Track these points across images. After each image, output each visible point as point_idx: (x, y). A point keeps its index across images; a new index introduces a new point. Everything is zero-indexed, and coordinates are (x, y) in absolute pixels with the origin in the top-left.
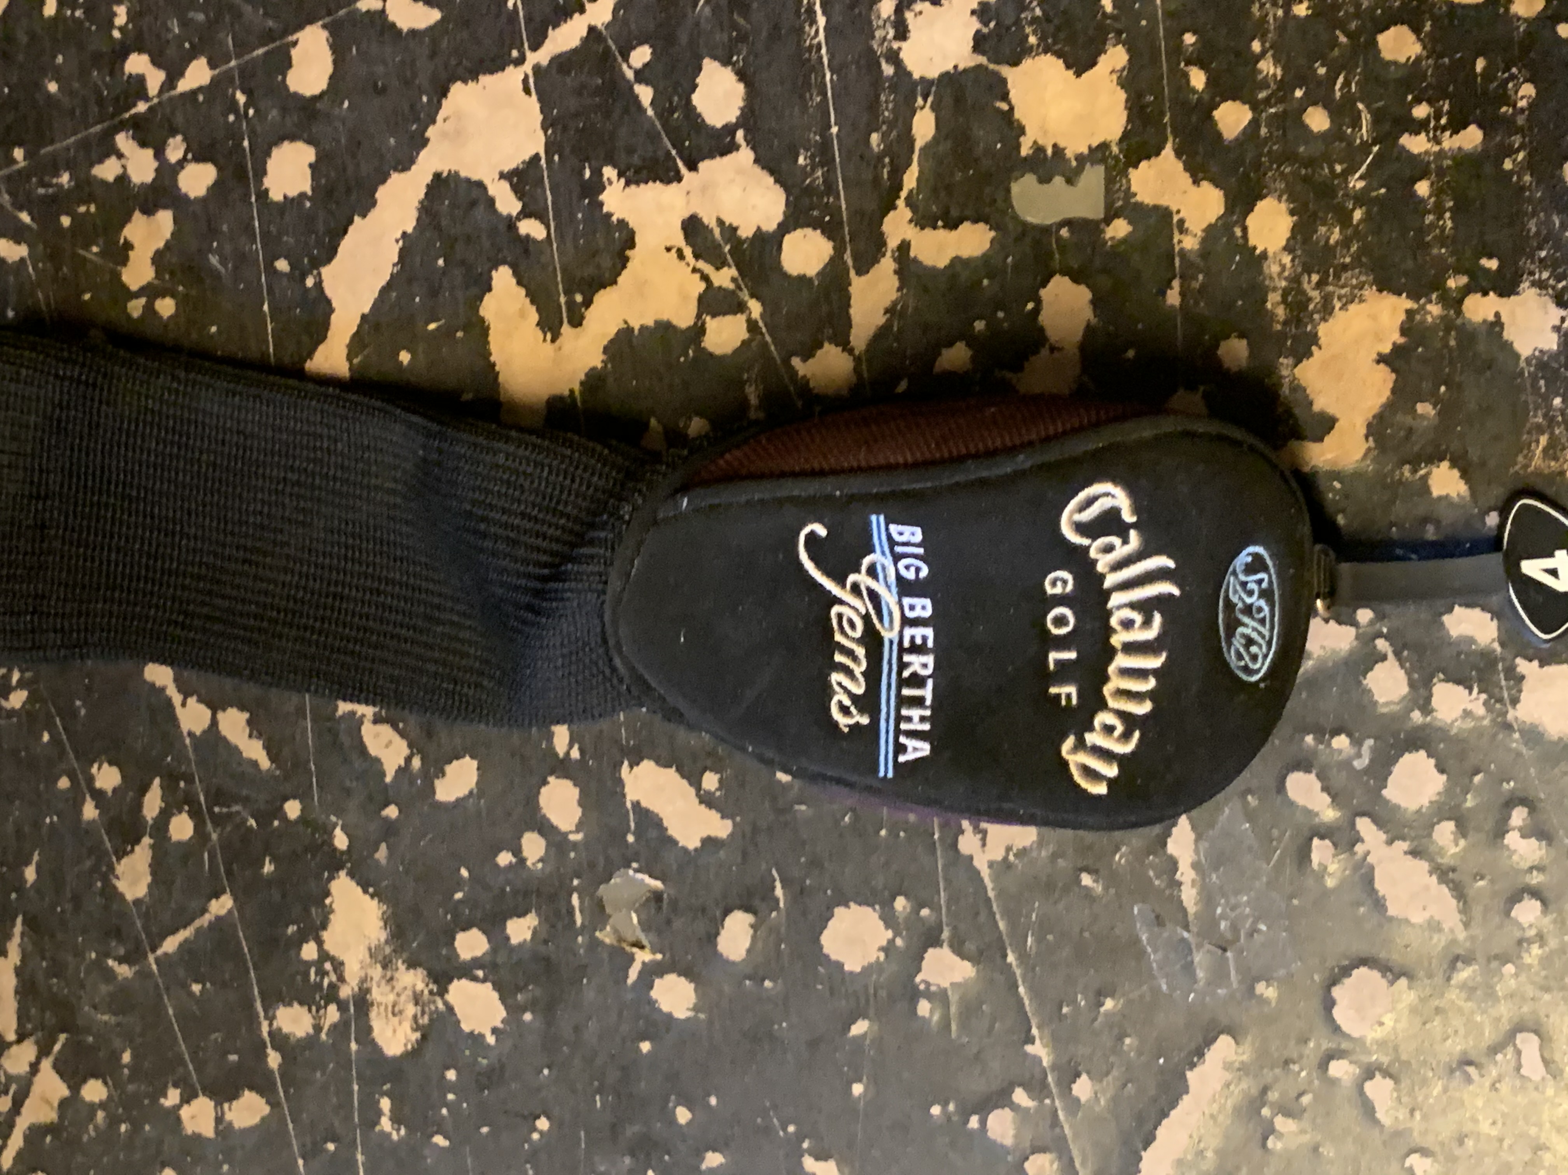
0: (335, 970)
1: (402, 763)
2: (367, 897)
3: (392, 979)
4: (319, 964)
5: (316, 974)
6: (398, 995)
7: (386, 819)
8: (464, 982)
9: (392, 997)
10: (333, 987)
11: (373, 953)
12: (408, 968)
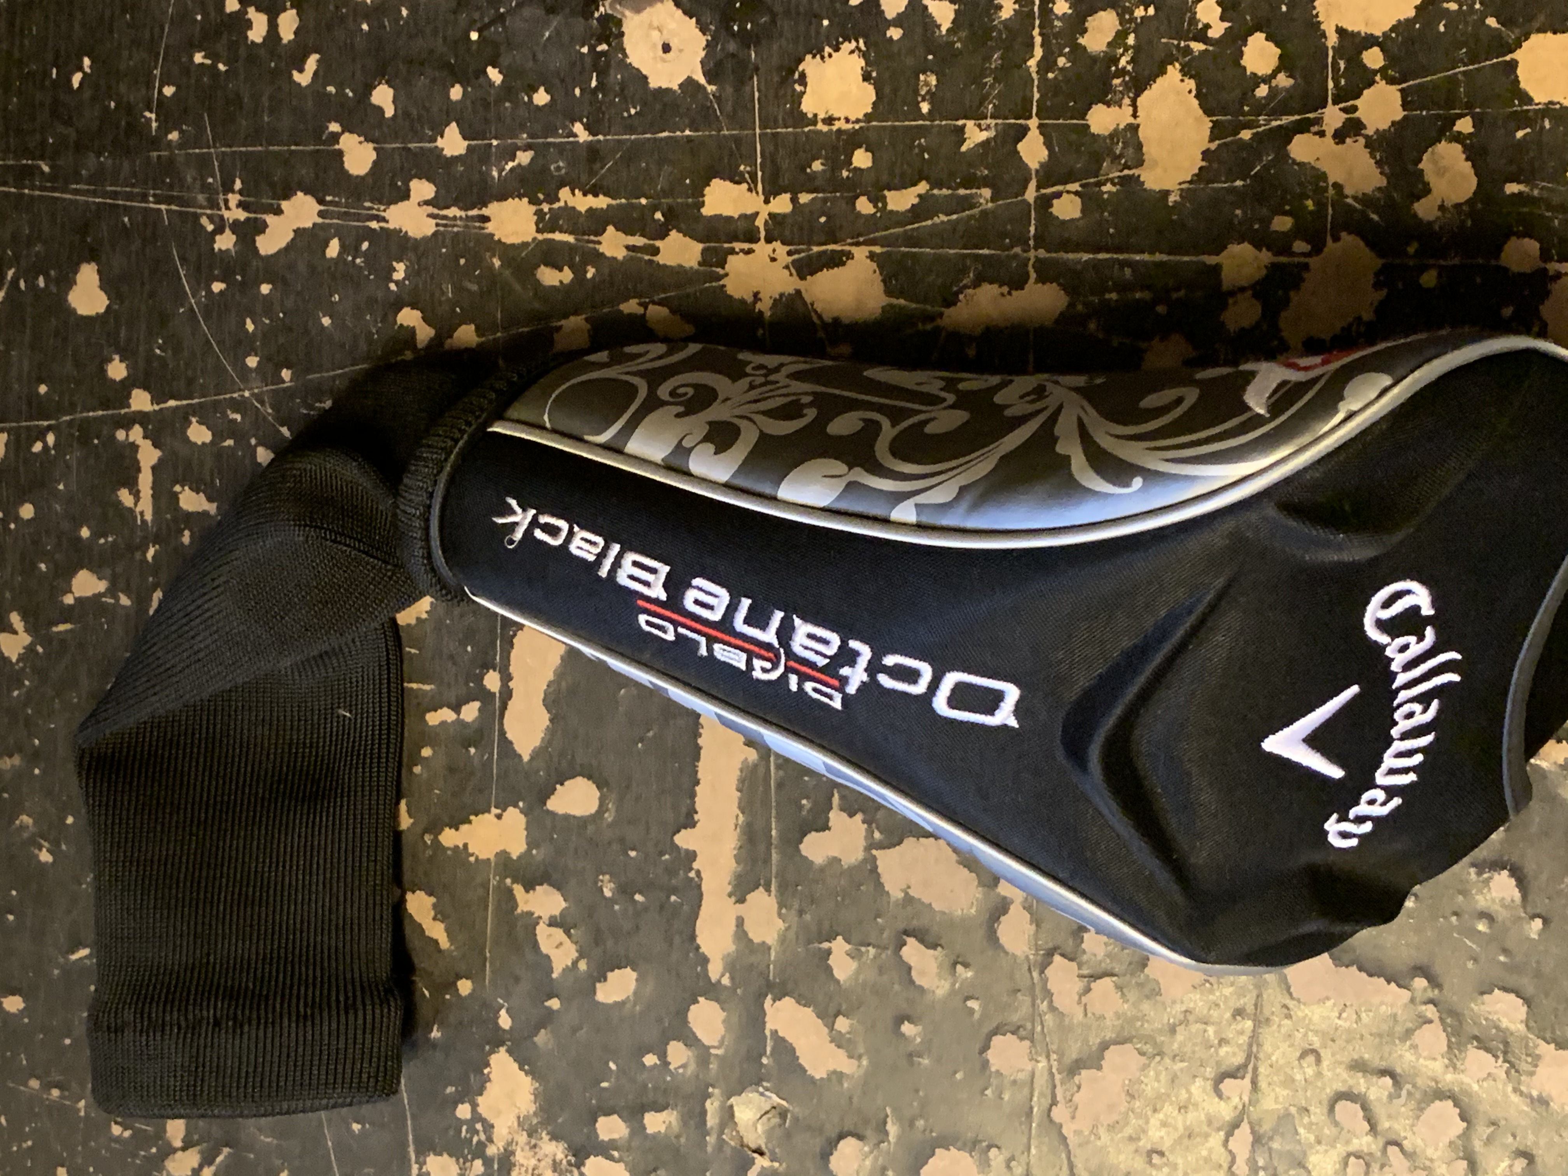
0: (485, 1132)
1: (570, 964)
2: (523, 1073)
3: (535, 1146)
4: (471, 1123)
5: (467, 1132)
6: (539, 1160)
7: (549, 1009)
8: (600, 1158)
9: (533, 1162)
10: (481, 1146)
11: (521, 1122)
12: (550, 1140)
